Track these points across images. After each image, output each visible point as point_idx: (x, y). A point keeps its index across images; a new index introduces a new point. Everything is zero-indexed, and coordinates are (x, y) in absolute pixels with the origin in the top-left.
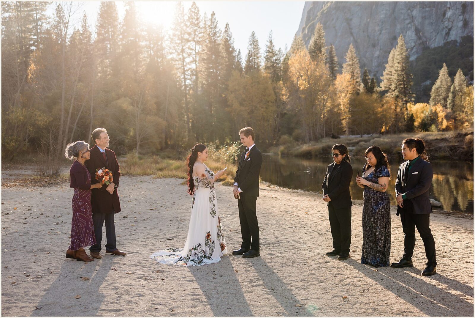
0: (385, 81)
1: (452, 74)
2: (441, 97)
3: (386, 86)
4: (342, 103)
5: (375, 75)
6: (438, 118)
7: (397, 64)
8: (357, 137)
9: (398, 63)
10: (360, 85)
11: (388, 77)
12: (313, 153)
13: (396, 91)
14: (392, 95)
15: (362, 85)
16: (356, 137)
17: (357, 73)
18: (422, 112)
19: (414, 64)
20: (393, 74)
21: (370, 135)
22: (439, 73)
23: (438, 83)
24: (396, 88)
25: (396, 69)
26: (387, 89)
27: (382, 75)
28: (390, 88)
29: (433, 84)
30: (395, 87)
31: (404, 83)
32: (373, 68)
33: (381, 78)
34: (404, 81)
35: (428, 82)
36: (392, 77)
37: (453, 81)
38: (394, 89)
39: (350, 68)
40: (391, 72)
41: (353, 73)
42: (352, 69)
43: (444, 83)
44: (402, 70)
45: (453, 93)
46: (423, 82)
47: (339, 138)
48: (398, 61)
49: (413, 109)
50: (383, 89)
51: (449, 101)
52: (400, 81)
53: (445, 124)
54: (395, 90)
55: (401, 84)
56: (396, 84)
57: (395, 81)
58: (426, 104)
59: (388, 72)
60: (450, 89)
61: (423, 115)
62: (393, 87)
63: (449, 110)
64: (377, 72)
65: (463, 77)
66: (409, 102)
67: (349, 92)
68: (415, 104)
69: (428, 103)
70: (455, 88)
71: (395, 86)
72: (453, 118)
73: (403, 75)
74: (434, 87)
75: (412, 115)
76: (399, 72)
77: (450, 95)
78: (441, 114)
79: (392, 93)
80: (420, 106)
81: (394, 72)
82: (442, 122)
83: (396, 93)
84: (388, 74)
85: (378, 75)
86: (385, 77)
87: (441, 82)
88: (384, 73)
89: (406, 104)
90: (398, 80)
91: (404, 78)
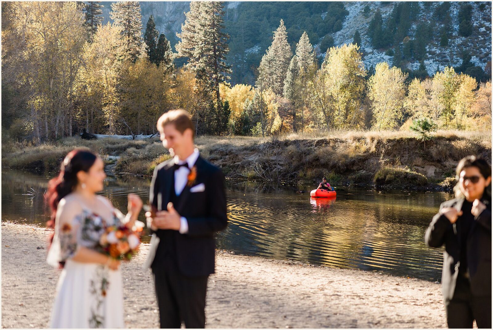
0: (184, 41)
1: (293, 40)
2: (275, 76)
3: (184, 50)
4: (104, 76)
5: (169, 28)
6: (267, 112)
7: (204, 14)
8: (127, 139)
9: (207, 12)
10: (139, 45)
11: (189, 34)
12: (46, 164)
13: (201, 60)
14: (195, 66)
15: (144, 45)
16: (124, 139)
17: (136, 23)
18: (244, 100)
19: (236, 16)
20: (197, 31)
21: (148, 136)
22: (272, 35)
23: (271, 52)
24: (202, 55)
25: (203, 21)
26: (187, 55)
27: (180, 31)
28: (191, 55)
29: (263, 52)
30: (200, 53)
31: (214, 47)
32: (167, 15)
33: (178, 35)
34: (214, 44)
35: (256, 49)
36: (196, 34)
37: (294, 51)
38: (197, 57)
39: (125, 13)
40: (194, 27)
41: (129, 22)
42: (128, 15)
43: (280, 52)
44: (213, 26)
45: (292, 71)
46: (247, 48)
47: (95, 138)
48: (206, 9)
49: (228, 94)
50: (180, 54)
51: (286, 85)
52: (208, 44)
53: (277, 122)
54: (199, 58)
55: (209, 50)
56: (202, 48)
57: (201, 42)
58: (250, 87)
59: (189, 27)
60: (289, 64)
61: (243, 106)
62: (196, 53)
63: (285, 100)
64: (173, 22)
65: (309, 47)
66: (221, 81)
67: (117, 58)
68: (233, 85)
69: (253, 85)
70: (296, 63)
71: (200, 51)
72: (291, 114)
73: (213, 33)
74: (263, 59)
75: (227, 103)
76: (207, 28)
77: (289, 74)
78: (273, 107)
79: (194, 64)
80: (240, 89)
81: (200, 27)
82: (273, 119)
83: (200, 64)
84: (188, 30)
85: (173, 29)
86: (184, 34)
87: (276, 51)
88: (183, 27)
89: (217, 85)
90: (205, 41)
91: (215, 39)
